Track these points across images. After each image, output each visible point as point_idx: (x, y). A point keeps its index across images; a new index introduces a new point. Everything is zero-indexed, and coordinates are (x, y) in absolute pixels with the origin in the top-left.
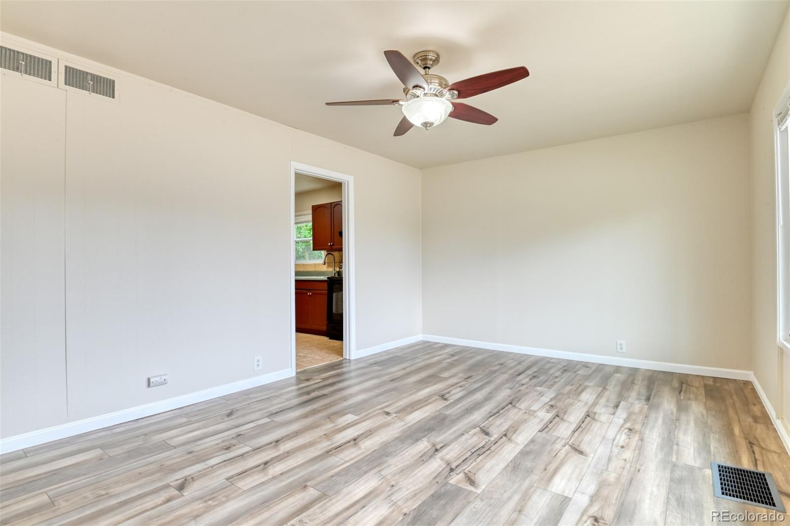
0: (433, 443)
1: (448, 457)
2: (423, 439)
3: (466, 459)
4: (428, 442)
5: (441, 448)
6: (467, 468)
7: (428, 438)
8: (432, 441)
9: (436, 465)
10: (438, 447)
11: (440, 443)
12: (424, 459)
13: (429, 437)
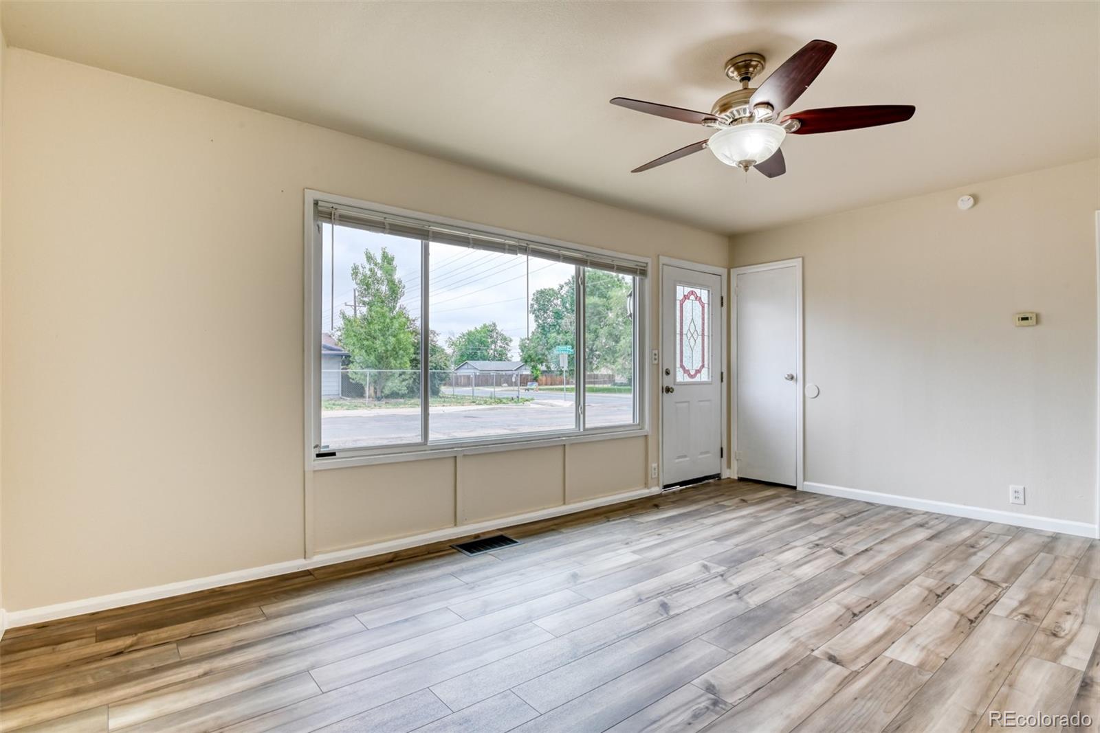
0: (742, 601)
1: (724, 586)
2: (754, 606)
3: (705, 582)
4: (748, 603)
5: (731, 595)
6: (706, 575)
7: (748, 607)
8: (743, 603)
9: (738, 581)
10: (734, 596)
11: (732, 601)
12: (753, 587)
13: (746, 608)
